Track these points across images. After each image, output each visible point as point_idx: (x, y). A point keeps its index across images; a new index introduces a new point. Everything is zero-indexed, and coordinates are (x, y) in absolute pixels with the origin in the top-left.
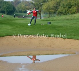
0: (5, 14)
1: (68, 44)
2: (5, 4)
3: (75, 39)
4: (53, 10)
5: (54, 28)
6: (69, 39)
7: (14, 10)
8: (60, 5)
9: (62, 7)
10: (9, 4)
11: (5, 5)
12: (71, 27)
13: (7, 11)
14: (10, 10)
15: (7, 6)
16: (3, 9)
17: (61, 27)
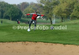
0: (10, 19)
1: (68, 50)
2: (10, 7)
3: (76, 45)
4: (65, 14)
5: (56, 33)
6: (70, 45)
7: (20, 15)
8: (73, 8)
9: (76, 10)
10: (14, 8)
11: (9, 9)
12: (76, 31)
13: (12, 16)
14: (15, 15)
15: (12, 10)
16: (7, 15)
17: (64, 32)
